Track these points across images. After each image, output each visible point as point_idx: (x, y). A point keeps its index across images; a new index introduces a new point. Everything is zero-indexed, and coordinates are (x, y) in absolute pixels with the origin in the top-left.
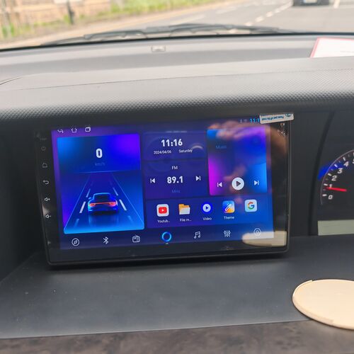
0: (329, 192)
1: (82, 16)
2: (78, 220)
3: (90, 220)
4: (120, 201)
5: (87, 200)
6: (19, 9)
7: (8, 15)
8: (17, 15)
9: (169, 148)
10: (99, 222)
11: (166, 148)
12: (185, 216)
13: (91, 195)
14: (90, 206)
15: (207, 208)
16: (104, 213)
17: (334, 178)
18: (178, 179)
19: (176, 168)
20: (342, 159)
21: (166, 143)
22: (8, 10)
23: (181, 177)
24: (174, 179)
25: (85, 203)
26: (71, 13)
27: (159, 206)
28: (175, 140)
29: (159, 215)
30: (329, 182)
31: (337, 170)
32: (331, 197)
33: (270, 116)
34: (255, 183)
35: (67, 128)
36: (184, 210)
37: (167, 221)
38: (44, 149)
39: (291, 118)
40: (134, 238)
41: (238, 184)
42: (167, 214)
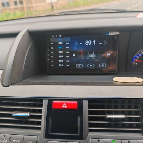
0: (136, 62)
1: (57, 8)
6: (33, 5)
7: (29, 7)
8: (32, 7)
17: (138, 57)
20: (141, 51)
22: (29, 5)
26: (52, 6)
31: (139, 55)
32: (136, 64)
39: (118, 33)
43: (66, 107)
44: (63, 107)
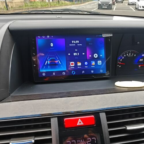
2: (45, 67)
3: (49, 67)
4: (59, 61)
5: (48, 60)
9: (75, 44)
10: (51, 68)
11: (74, 44)
12: (79, 66)
13: (49, 59)
14: (49, 62)
15: (86, 63)
16: (53, 65)
18: (77, 54)
19: (77, 50)
21: (73, 42)
23: (78, 53)
24: (76, 54)
25: (47, 61)
27: (71, 63)
28: (76, 41)
29: (71, 65)
30: (120, 61)
31: (122, 57)
32: (120, 66)
33: (105, 35)
34: (101, 56)
35: (41, 36)
36: (79, 64)
37: (73, 68)
38: (33, 42)
39: (112, 35)
40: (63, 73)
41: (96, 56)
42: (74, 65)
43: (82, 124)
44: (78, 124)
